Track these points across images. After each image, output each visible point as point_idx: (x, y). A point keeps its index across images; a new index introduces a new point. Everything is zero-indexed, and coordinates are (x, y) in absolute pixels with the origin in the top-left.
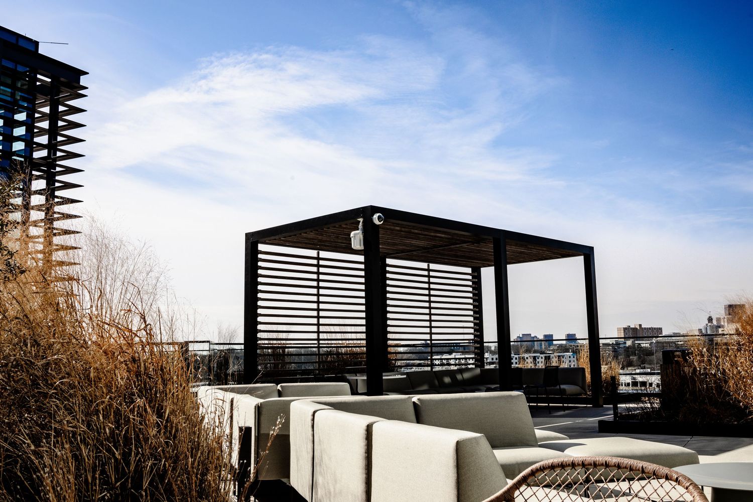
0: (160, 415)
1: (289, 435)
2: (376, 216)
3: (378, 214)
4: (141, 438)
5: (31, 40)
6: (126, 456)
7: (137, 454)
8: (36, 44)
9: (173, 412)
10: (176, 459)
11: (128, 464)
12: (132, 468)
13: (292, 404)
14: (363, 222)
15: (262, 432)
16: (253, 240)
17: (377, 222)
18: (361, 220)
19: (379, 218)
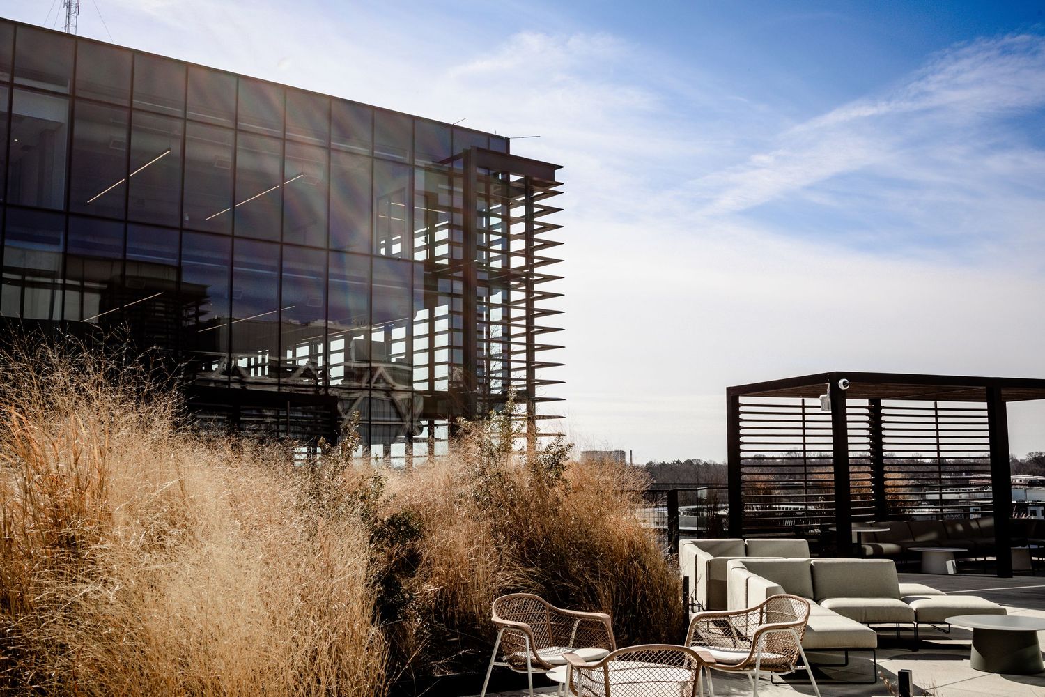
0: (644, 569)
1: (726, 582)
2: (841, 382)
3: (843, 380)
4: (636, 580)
5: (502, 137)
6: (629, 587)
7: (634, 586)
8: (506, 141)
9: (650, 568)
10: (652, 590)
11: (630, 591)
12: (632, 593)
13: (729, 562)
14: (830, 387)
15: (711, 578)
16: (734, 394)
17: (842, 387)
18: (829, 384)
19: (845, 384)
